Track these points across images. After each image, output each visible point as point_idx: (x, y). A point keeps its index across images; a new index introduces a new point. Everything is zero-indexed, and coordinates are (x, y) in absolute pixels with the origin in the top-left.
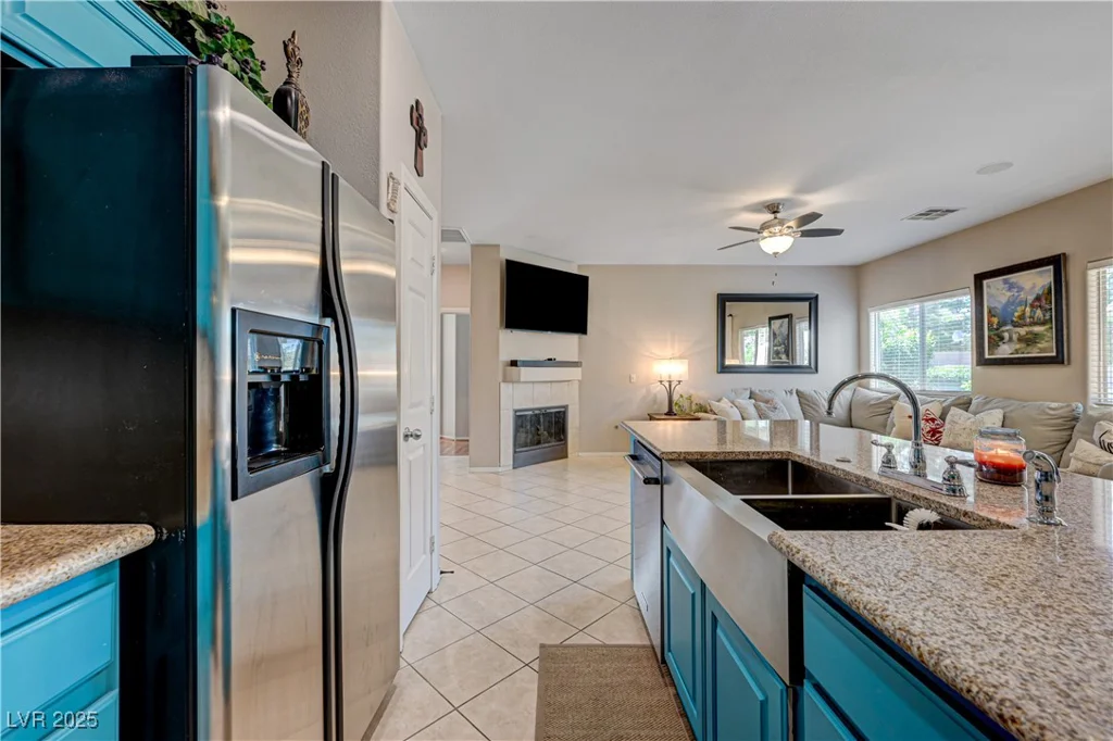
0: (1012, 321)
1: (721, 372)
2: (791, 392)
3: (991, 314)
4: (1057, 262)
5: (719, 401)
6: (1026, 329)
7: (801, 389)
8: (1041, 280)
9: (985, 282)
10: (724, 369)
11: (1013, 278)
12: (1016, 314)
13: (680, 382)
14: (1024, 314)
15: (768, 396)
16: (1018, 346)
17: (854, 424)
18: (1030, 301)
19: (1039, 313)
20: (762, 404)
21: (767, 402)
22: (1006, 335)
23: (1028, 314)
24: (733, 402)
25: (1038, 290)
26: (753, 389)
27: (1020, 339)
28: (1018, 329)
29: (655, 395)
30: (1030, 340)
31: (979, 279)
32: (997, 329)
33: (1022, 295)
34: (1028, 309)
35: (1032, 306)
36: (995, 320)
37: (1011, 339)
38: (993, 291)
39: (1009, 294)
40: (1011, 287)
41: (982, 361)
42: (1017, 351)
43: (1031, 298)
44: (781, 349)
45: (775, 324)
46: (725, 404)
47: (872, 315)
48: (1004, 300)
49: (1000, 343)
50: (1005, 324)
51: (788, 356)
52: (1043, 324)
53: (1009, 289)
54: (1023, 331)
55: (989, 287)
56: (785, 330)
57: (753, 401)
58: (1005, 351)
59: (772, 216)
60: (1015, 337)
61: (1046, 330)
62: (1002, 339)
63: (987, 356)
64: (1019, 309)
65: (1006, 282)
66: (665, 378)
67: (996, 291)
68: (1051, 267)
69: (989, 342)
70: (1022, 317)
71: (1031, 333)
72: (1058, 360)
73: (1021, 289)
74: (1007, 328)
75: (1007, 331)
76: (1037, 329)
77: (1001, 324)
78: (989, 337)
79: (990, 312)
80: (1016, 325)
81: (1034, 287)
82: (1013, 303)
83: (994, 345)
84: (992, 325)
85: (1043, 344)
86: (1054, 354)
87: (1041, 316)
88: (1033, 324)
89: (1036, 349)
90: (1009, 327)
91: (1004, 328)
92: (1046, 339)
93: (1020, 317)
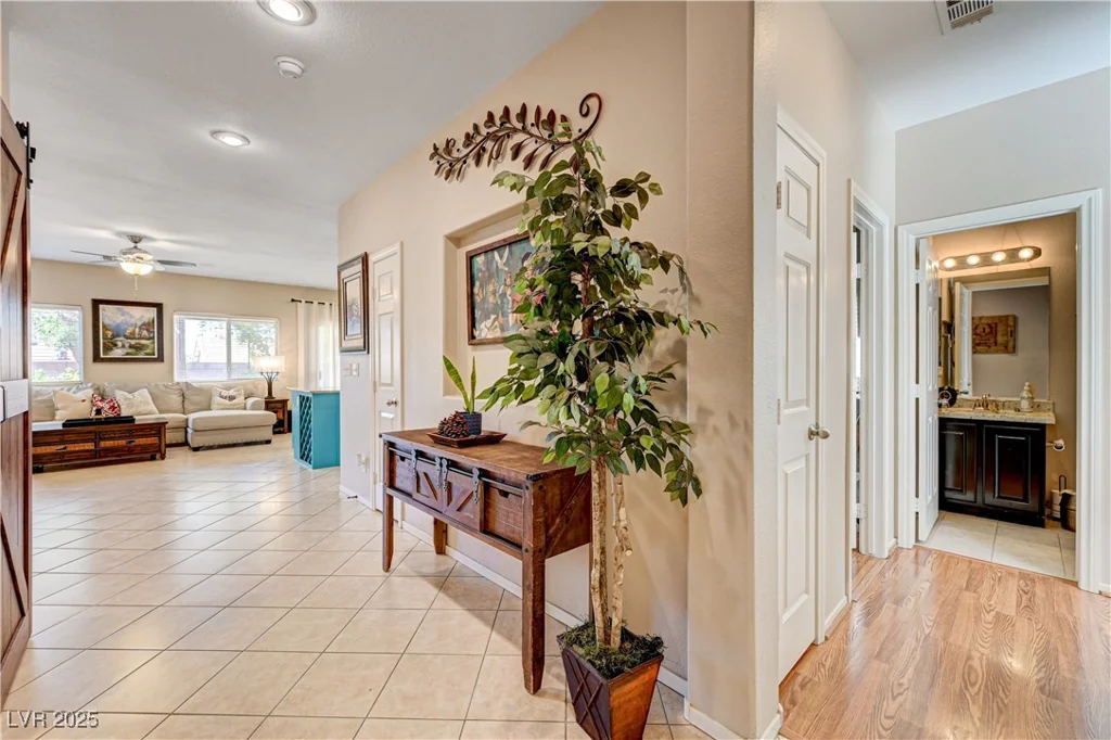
0: (125, 335)
3: (106, 329)
4: (159, 306)
6: (135, 341)
8: (152, 313)
11: (125, 308)
12: (128, 331)
14: (134, 331)
16: (129, 351)
18: (139, 325)
19: (145, 333)
22: (120, 344)
23: (137, 332)
25: (145, 320)
27: (131, 347)
28: (129, 341)
30: (138, 348)
31: (96, 303)
32: (111, 339)
33: (133, 321)
34: (137, 330)
35: (140, 328)
36: (110, 334)
37: (123, 346)
39: (122, 318)
40: (124, 313)
41: (97, 358)
42: (128, 354)
43: (139, 323)
48: (119, 321)
49: (114, 348)
50: (118, 336)
52: (149, 339)
53: (122, 315)
54: (133, 342)
55: (104, 309)
58: (117, 353)
59: (133, 245)
60: (127, 345)
61: (150, 343)
62: (116, 345)
63: (102, 356)
64: (131, 328)
65: (120, 310)
67: (109, 315)
68: (156, 309)
69: (104, 347)
70: (133, 333)
71: (139, 343)
72: (160, 359)
73: (131, 317)
74: (120, 339)
75: (120, 341)
76: (143, 342)
77: (114, 336)
78: (104, 344)
79: (104, 326)
80: (127, 338)
81: (142, 317)
82: (125, 324)
83: (107, 349)
84: (107, 335)
85: (148, 351)
86: (156, 356)
87: (147, 335)
88: (141, 338)
89: (141, 353)
90: (122, 339)
91: (117, 339)
92: (150, 348)
93: (131, 333)
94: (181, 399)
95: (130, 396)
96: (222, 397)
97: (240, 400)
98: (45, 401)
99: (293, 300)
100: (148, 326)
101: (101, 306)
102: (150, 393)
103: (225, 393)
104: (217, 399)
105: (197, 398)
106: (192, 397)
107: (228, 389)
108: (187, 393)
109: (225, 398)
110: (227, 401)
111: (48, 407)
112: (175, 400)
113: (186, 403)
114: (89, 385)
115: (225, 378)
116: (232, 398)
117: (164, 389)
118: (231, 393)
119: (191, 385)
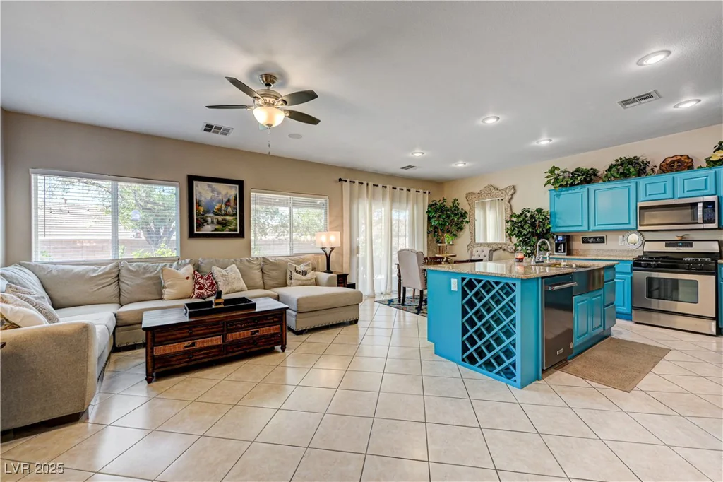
0: (214, 211)
3: (199, 205)
4: (240, 184)
6: (222, 217)
8: (233, 191)
11: (215, 185)
12: (216, 208)
16: (217, 227)
18: (224, 202)
19: (229, 209)
22: (209, 219)
23: (223, 209)
25: (229, 196)
27: (219, 223)
28: (217, 217)
30: (224, 224)
31: (191, 179)
32: (203, 215)
33: (220, 197)
34: (223, 206)
35: (226, 204)
36: (202, 209)
37: (212, 222)
38: (201, 190)
39: (211, 194)
40: (213, 191)
41: (192, 235)
42: (216, 230)
43: (225, 200)
47: (33, 177)
48: (209, 198)
49: (205, 224)
50: (208, 212)
52: (232, 215)
54: (220, 218)
55: (197, 186)
58: (208, 229)
59: (266, 88)
60: (215, 221)
61: (234, 219)
62: (206, 221)
63: (195, 232)
64: (218, 205)
65: (209, 186)
68: (237, 186)
69: (197, 223)
70: (220, 209)
71: (225, 220)
72: (241, 235)
73: (219, 193)
74: (210, 215)
75: (210, 217)
76: (228, 218)
77: (205, 212)
78: (197, 219)
79: (197, 203)
80: (215, 214)
81: (227, 193)
82: (214, 201)
83: (200, 225)
84: (199, 211)
85: (232, 227)
86: (238, 232)
87: (231, 211)
88: (226, 215)
89: (227, 229)
90: (211, 215)
91: (207, 215)
92: (233, 224)
93: (218, 209)
94: (260, 273)
95: (223, 272)
96: (297, 272)
98: (150, 278)
99: (340, 180)
100: (232, 202)
101: (195, 183)
102: (239, 269)
103: (298, 268)
104: (294, 275)
105: (274, 273)
106: (270, 273)
107: (299, 263)
108: (266, 268)
109: (300, 273)
110: (302, 277)
111: (155, 284)
112: (257, 275)
113: (266, 278)
114: (188, 261)
116: (304, 273)
117: (247, 264)
118: (302, 267)
119: (268, 260)
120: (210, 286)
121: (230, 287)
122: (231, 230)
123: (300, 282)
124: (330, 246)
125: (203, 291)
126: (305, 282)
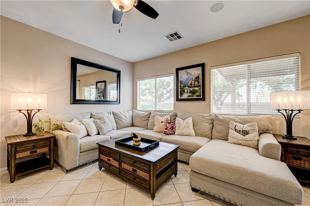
0: (188, 86)
1: (73, 104)
2: (111, 114)
3: (181, 83)
4: (203, 65)
5: (71, 121)
6: (192, 88)
7: (114, 111)
8: (197, 72)
9: (179, 71)
10: (75, 101)
11: (188, 70)
12: (189, 83)
13: (39, 110)
14: (192, 83)
15: (100, 115)
16: (190, 94)
17: (134, 124)
18: (194, 79)
19: (196, 83)
20: (98, 121)
21: (100, 119)
22: (186, 91)
23: (193, 83)
24: (81, 122)
25: (196, 75)
26: (92, 113)
27: (191, 92)
28: (190, 88)
29: (16, 120)
30: (193, 92)
31: (178, 70)
32: (183, 88)
33: (191, 77)
34: (193, 82)
35: (194, 81)
36: (182, 85)
37: (187, 92)
38: (182, 75)
39: (187, 76)
40: (188, 74)
41: (178, 100)
42: (189, 96)
43: (194, 78)
44: (101, 94)
45: (99, 85)
46: (75, 124)
47: (138, 82)
48: (185, 78)
49: (184, 93)
50: (185, 86)
51: (104, 97)
52: (198, 87)
53: (187, 74)
54: (191, 89)
55: (180, 73)
56: (103, 87)
57: (92, 119)
58: (185, 96)
60: (189, 91)
61: (199, 89)
62: (184, 92)
63: (179, 98)
64: (190, 81)
65: (186, 72)
66: (24, 108)
67: (183, 75)
68: (201, 67)
69: (180, 93)
70: (191, 84)
71: (194, 90)
72: (203, 99)
73: (191, 75)
75: (186, 89)
76: (196, 88)
77: (184, 87)
78: (180, 91)
79: (180, 82)
82: (188, 79)
83: (182, 94)
84: (181, 87)
85: (198, 94)
86: (201, 97)
87: (197, 84)
88: (195, 87)
89: (195, 96)
90: (187, 88)
91: (185, 88)
92: (199, 92)
93: (190, 84)
94: (210, 126)
95: (183, 121)
96: (236, 130)
97: (253, 136)
100: (197, 78)
103: (240, 127)
104: (232, 133)
105: (220, 128)
106: (218, 127)
107: (243, 122)
108: (215, 123)
109: (239, 132)
110: (240, 136)
112: (207, 126)
113: (214, 130)
115: (245, 112)
116: (245, 133)
117: (201, 118)
118: (246, 127)
119: (218, 117)
120: (171, 128)
121: (180, 132)
122: (197, 96)
123: (235, 141)
124: (298, 109)
125: (167, 131)
126: (240, 142)
